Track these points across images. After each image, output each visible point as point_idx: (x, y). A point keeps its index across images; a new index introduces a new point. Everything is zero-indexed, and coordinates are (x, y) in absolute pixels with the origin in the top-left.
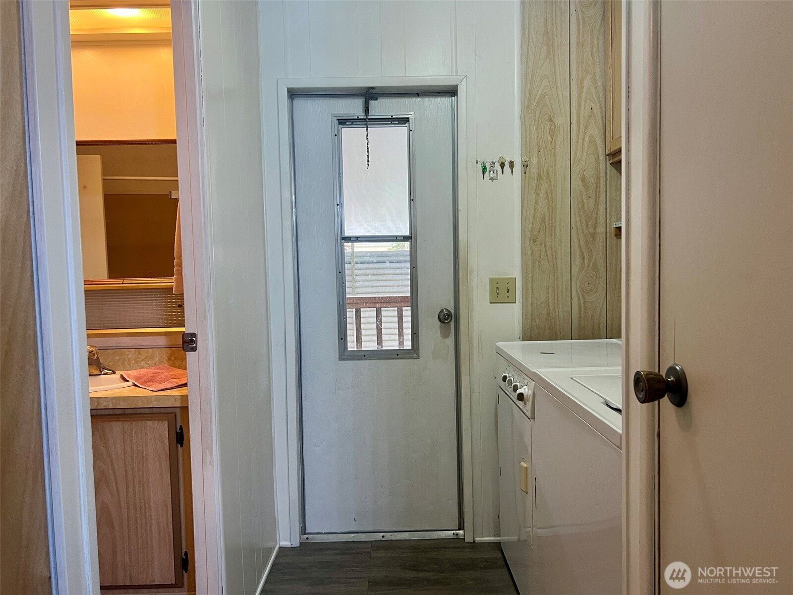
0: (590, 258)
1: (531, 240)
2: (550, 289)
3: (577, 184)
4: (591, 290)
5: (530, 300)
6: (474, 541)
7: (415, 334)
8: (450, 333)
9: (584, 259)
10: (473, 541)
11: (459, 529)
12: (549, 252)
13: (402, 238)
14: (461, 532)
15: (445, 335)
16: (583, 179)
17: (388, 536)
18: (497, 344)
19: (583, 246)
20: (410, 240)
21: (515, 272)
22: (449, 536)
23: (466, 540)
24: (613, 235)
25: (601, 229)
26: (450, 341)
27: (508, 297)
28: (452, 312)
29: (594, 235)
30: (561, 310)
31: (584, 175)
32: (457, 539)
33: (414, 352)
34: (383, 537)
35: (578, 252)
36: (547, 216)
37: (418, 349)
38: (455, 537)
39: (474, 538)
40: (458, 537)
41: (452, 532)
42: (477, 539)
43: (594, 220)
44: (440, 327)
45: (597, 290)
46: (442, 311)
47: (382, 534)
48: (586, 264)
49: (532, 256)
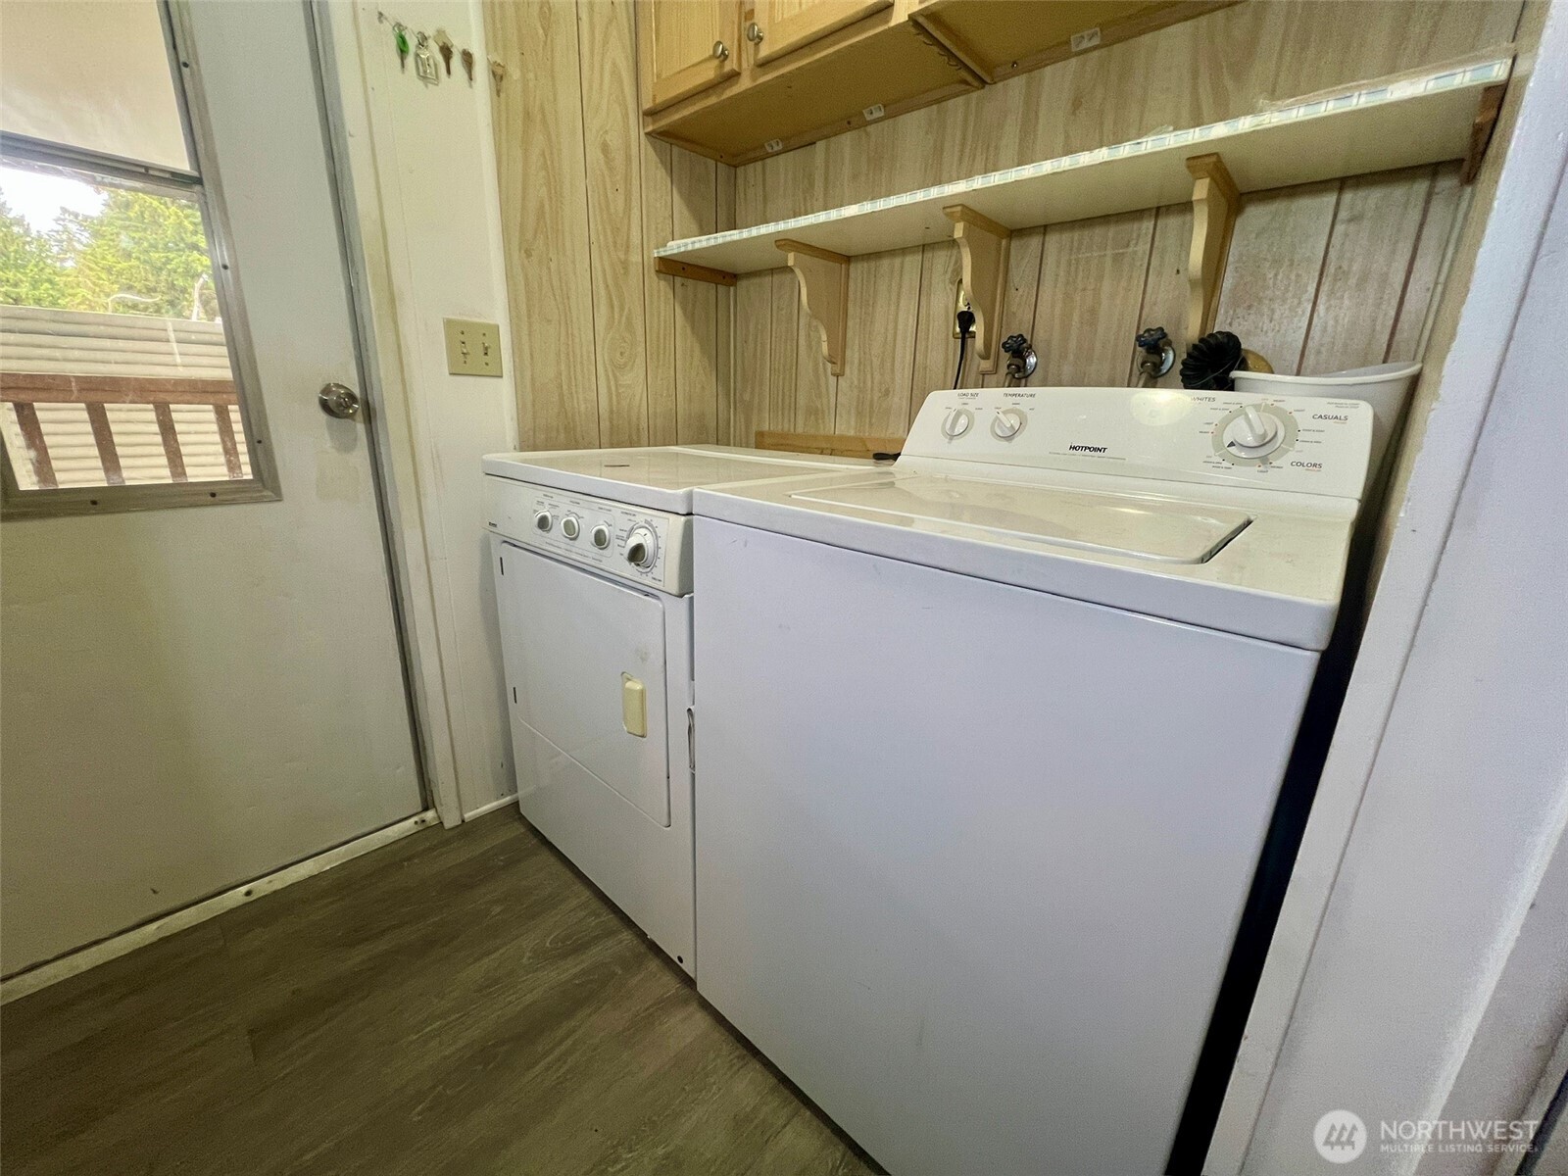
0: (622, 309)
1: (523, 252)
2: (563, 356)
3: (595, 154)
4: (625, 365)
5: (528, 374)
6: (463, 821)
7: (259, 442)
8: (355, 440)
9: (612, 307)
10: (460, 823)
11: (426, 809)
12: (556, 283)
13: (167, 176)
14: (430, 815)
15: (346, 447)
16: (605, 148)
17: (262, 887)
18: (484, 457)
19: (610, 282)
20: (197, 188)
21: (497, 314)
22: (408, 830)
23: (448, 825)
24: (653, 271)
25: (635, 258)
26: (361, 456)
27: (487, 364)
28: (357, 392)
29: (625, 264)
30: (581, 398)
31: (605, 140)
32: (426, 830)
33: (265, 483)
34: (248, 893)
35: (603, 292)
36: (547, 207)
37: (275, 478)
38: (420, 829)
39: (462, 815)
40: (428, 824)
41: (413, 820)
42: (469, 815)
43: (625, 238)
44: (330, 427)
45: (633, 365)
46: (327, 390)
47: (244, 889)
48: (616, 317)
49: (527, 284)
